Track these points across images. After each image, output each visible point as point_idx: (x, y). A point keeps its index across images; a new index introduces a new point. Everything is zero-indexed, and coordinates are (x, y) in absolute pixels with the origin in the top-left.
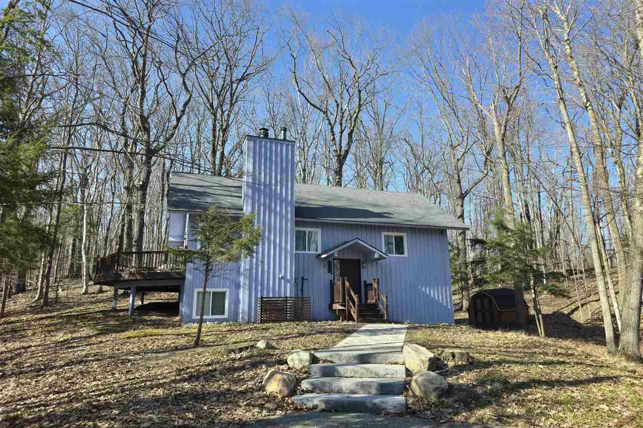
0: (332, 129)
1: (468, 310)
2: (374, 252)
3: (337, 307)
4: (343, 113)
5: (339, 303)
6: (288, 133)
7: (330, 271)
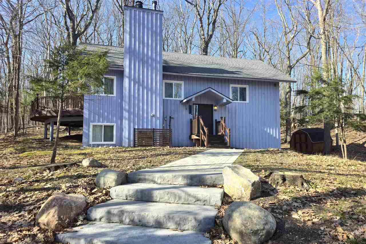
0: (201, 19)
1: (290, 142)
2: (223, 98)
3: (194, 137)
4: (210, 11)
5: (195, 134)
6: (157, 6)
7: (190, 112)
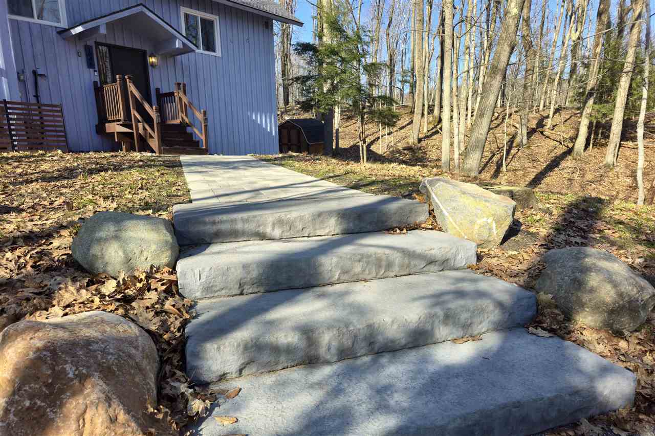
2: (176, 38)
3: (115, 128)
5: (119, 121)
7: (90, 65)
